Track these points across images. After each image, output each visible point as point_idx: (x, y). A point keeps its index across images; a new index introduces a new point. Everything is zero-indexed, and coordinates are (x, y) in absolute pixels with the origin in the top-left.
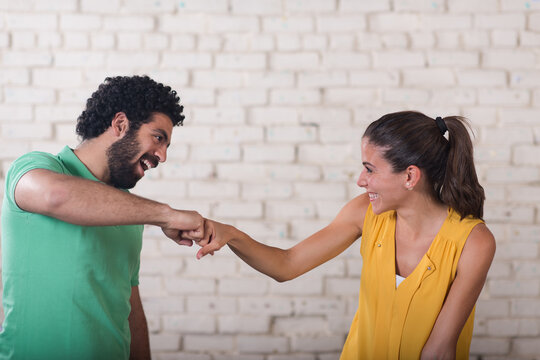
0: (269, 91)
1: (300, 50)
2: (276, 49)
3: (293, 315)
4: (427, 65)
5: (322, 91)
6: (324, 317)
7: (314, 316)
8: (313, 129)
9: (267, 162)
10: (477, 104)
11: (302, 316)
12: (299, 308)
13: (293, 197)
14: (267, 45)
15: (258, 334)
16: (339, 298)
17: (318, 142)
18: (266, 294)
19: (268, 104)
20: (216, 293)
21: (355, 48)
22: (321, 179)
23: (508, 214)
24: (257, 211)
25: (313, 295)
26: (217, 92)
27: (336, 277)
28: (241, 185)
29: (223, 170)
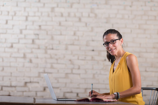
0: (26, 26)
1: (35, 16)
2: (28, 16)
3: (30, 82)
4: (66, 21)
5: (40, 26)
6: (38, 83)
7: (36, 82)
8: (37, 36)
9: (25, 44)
10: (78, 31)
11: (33, 82)
12: (32, 80)
13: (32, 52)
14: (26, 14)
15: (22, 87)
16: (42, 78)
17: (38, 39)
18: (24, 76)
19: (26, 29)
20: (11, 76)
21: (49, 16)
22: (39, 48)
23: (85, 58)
24: (22, 55)
25: (36, 77)
26: (13, 26)
27: (42, 73)
28: (18, 49)
29: (14, 45)
